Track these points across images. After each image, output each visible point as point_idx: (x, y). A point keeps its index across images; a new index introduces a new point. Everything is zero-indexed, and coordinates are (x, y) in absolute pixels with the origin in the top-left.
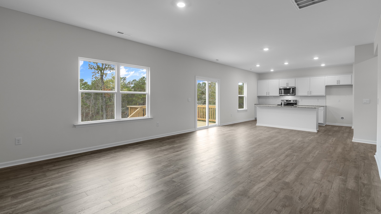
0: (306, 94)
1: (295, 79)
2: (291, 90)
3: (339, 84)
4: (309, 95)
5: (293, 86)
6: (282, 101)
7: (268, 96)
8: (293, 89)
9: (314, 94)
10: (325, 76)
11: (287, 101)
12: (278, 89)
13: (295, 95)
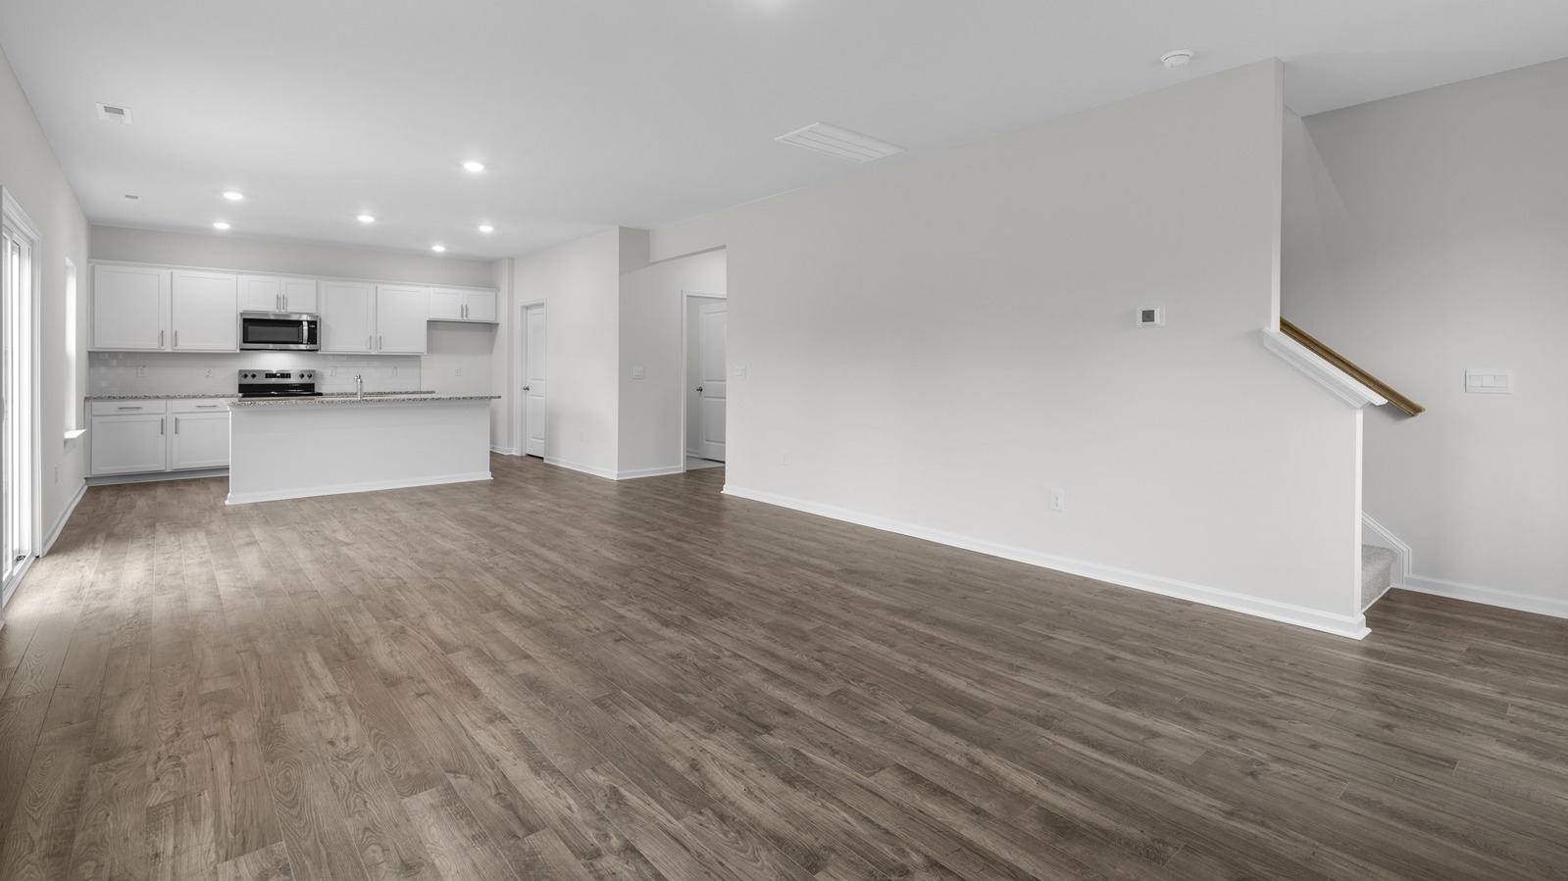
0: (361, 348)
1: (317, 283)
2: (306, 328)
3: (465, 318)
4: (373, 354)
5: (313, 311)
6: (246, 376)
7: (167, 350)
8: (309, 323)
9: (391, 347)
10: (427, 287)
11: (269, 375)
12: (240, 322)
13: (319, 352)
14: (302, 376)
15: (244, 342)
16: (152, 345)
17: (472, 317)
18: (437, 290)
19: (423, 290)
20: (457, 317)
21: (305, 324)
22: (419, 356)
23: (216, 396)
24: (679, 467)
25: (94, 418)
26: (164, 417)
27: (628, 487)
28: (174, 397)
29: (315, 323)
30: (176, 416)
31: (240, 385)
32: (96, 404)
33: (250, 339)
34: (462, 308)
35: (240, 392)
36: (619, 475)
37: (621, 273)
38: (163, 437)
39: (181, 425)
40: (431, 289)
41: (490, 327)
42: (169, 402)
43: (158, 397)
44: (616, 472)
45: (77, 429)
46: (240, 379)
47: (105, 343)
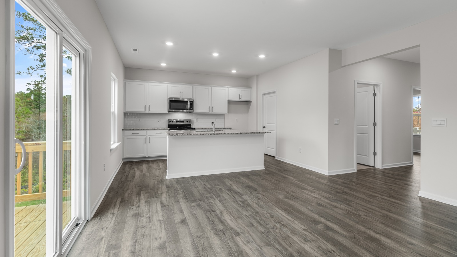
0: (206, 111)
1: (192, 87)
2: (189, 104)
3: (240, 99)
4: (210, 113)
5: (191, 97)
6: (170, 122)
7: (146, 112)
8: (190, 102)
9: (216, 111)
10: (228, 87)
11: (177, 121)
12: (168, 101)
13: (193, 113)
14: (187, 122)
15: (170, 109)
16: (142, 110)
17: (243, 99)
18: (231, 89)
19: (226, 89)
20: (237, 99)
21: (189, 102)
22: (224, 114)
23: (162, 129)
24: (353, 169)
25: (125, 137)
26: (145, 137)
27: (333, 179)
28: (149, 129)
29: (192, 102)
30: (149, 136)
31: (168, 125)
32: (126, 132)
33: (172, 108)
34: (239, 95)
35: (168, 127)
36: (329, 173)
37: (329, 72)
38: (145, 144)
39: (151, 139)
40: (229, 88)
41: (248, 103)
42: (147, 131)
43: (144, 129)
44: (328, 172)
45: (118, 142)
46: (168, 123)
47: (129, 110)
